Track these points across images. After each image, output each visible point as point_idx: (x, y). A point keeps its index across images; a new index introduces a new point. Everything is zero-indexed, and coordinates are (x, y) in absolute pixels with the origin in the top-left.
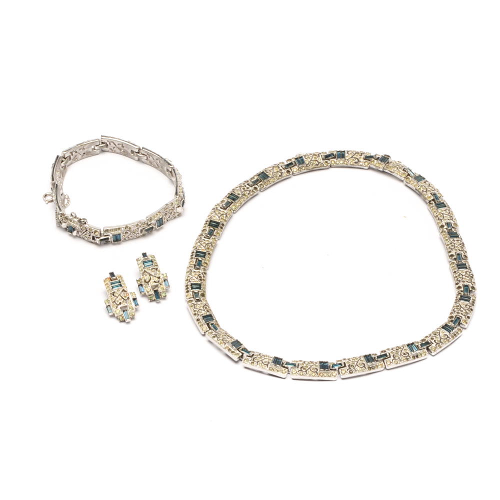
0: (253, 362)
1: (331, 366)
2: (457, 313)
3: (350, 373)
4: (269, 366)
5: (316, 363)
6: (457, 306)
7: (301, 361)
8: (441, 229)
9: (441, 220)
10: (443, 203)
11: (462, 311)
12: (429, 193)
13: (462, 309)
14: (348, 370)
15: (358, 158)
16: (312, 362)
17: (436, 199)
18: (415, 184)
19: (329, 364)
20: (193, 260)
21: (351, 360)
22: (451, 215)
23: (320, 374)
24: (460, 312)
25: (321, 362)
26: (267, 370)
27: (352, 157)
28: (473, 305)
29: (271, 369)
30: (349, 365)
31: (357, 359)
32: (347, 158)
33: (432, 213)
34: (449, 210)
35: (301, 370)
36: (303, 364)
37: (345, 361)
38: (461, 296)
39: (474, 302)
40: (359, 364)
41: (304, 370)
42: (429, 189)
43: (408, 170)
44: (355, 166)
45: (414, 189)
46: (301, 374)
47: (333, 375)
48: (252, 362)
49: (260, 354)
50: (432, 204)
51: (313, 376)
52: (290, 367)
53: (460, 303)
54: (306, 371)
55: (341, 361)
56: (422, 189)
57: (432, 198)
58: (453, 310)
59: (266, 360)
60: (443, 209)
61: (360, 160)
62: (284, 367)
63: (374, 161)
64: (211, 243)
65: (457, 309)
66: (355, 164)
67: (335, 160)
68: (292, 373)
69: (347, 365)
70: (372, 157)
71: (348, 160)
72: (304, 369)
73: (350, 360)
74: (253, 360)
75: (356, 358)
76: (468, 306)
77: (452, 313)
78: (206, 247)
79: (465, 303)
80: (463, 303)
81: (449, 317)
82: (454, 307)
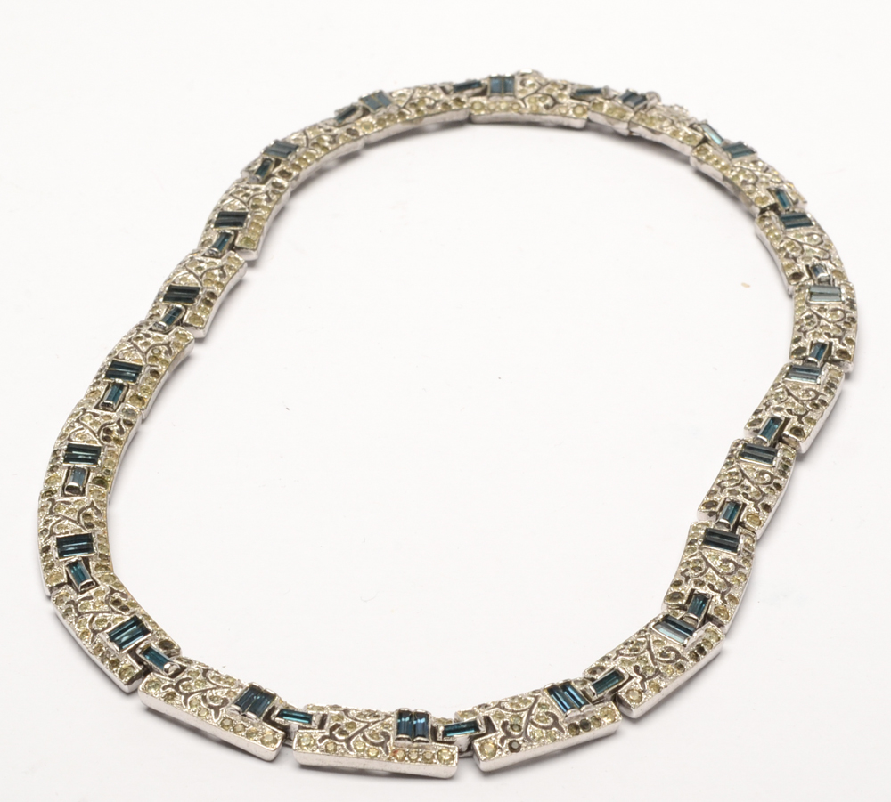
0: (173, 695)
1: (441, 729)
2: (730, 492)
3: (512, 750)
4: (223, 712)
5: (387, 716)
6: (730, 474)
7: (335, 707)
8: (794, 283)
9: (795, 259)
10: (804, 216)
11: (748, 488)
12: (763, 187)
13: (747, 483)
14: (502, 741)
15: (554, 94)
16: (373, 714)
17: (784, 204)
18: (723, 163)
19: (432, 723)
20: (99, 387)
21: (507, 706)
22: (826, 246)
23: (395, 752)
24: (739, 489)
25: (401, 714)
26: (211, 724)
27: (536, 92)
28: (784, 474)
29: (227, 723)
30: (504, 725)
31: (525, 701)
32: (521, 96)
33: (767, 242)
34: (821, 236)
35: (332, 737)
36: (340, 718)
37: (486, 713)
39: (786, 467)
40: (538, 717)
41: (343, 738)
42: (764, 179)
43: (706, 129)
44: (544, 118)
45: (719, 177)
46: (331, 748)
47: (440, 759)
48: (169, 694)
49: (205, 672)
50: (770, 218)
51: (372, 758)
52: (294, 724)
53: (743, 466)
54: (348, 741)
55: (473, 712)
56: (742, 178)
57: (772, 200)
58: (719, 485)
59: (219, 693)
60: (803, 230)
61: (560, 100)
62: (274, 724)
63: (601, 104)
64: (167, 344)
65: (731, 481)
66: (544, 111)
67: (483, 100)
68: (299, 742)
69: (497, 724)
70: (596, 92)
71: (523, 100)
72: (342, 732)
73: (503, 708)
74: (176, 687)
75: (523, 700)
76: (766, 476)
77: (715, 493)
78: (150, 353)
79: (758, 466)
80: (753, 464)
81: (703, 505)
82: (722, 478)
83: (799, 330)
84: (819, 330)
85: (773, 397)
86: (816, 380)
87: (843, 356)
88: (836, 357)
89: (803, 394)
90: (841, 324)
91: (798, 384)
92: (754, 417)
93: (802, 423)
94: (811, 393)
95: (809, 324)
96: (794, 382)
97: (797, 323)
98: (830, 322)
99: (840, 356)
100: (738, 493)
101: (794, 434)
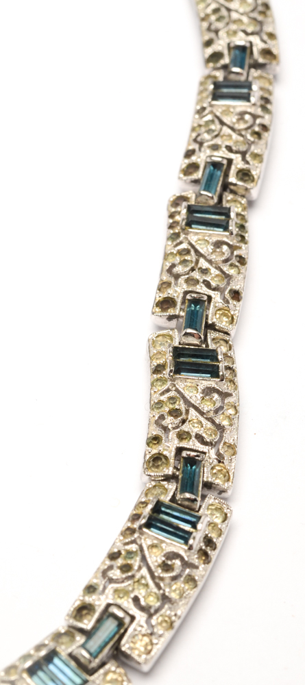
2: (187, 281)
6: (180, 253)
11: (207, 271)
13: (203, 264)
24: (196, 275)
28: (243, 240)
38: (191, 210)
39: (242, 227)
53: (193, 239)
58: (170, 271)
65: (184, 262)
76: (225, 248)
77: (169, 284)
79: (210, 235)
80: (204, 235)
81: (157, 305)
82: (171, 260)
83: (209, 29)
84: (234, 27)
85: (203, 129)
86: (248, 100)
87: (268, 57)
88: (261, 60)
89: (238, 120)
90: (255, 15)
91: (229, 107)
92: (187, 161)
93: (247, 163)
94: (247, 117)
95: (219, 20)
96: (223, 106)
97: (203, 19)
98: (242, 14)
99: (264, 58)
100: (197, 282)
101: (242, 179)
